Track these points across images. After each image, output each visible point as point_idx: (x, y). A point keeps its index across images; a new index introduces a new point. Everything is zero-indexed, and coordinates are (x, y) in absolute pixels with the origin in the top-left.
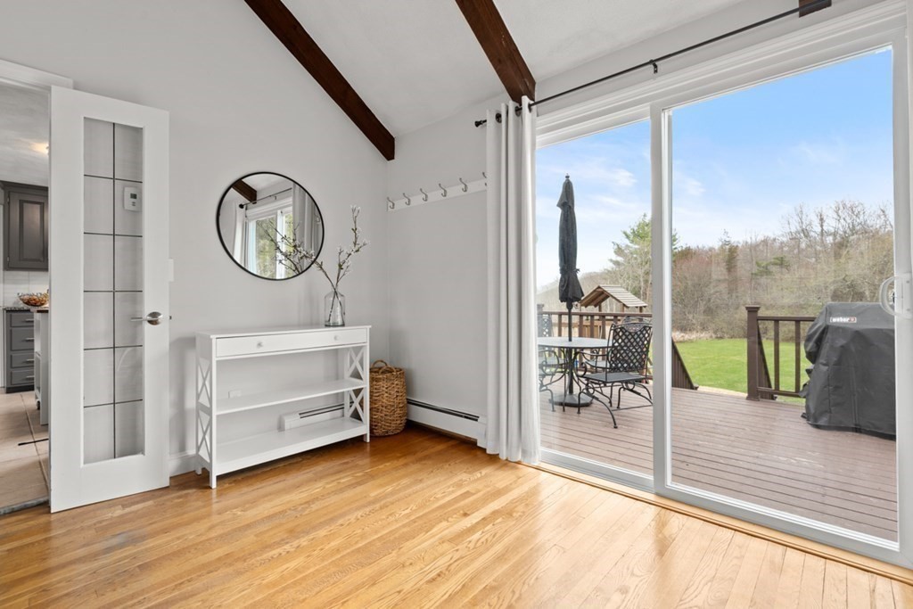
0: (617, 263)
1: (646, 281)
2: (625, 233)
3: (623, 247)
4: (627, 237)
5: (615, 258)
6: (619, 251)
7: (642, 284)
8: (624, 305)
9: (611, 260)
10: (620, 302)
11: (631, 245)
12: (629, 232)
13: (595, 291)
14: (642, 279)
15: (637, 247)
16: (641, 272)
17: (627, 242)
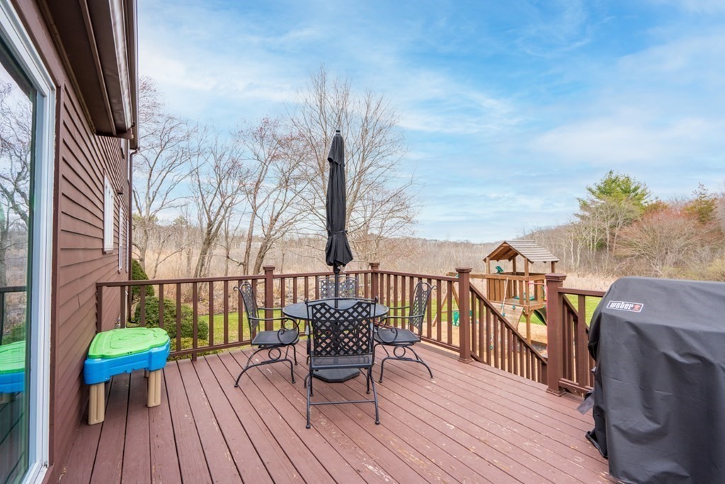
0: (583, 217)
1: (613, 235)
2: (590, 190)
3: (589, 202)
4: (593, 193)
5: (581, 213)
6: (584, 206)
7: (608, 236)
8: (528, 260)
9: (577, 215)
10: (524, 257)
11: (598, 200)
12: (594, 188)
13: (501, 246)
14: (607, 232)
15: (603, 201)
16: (607, 225)
17: (593, 197)
